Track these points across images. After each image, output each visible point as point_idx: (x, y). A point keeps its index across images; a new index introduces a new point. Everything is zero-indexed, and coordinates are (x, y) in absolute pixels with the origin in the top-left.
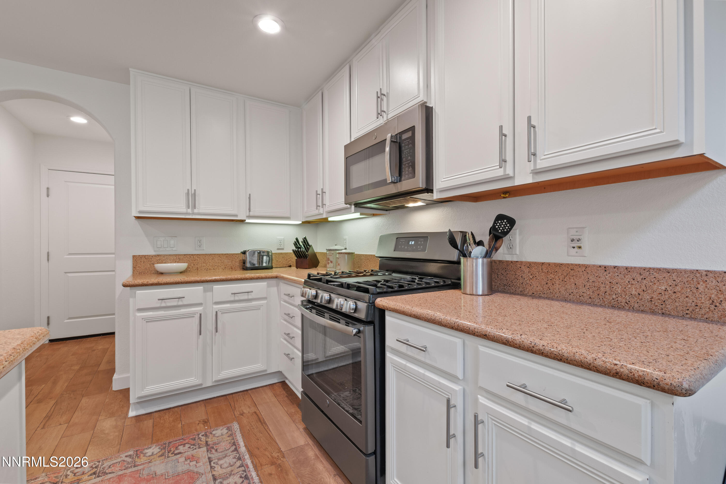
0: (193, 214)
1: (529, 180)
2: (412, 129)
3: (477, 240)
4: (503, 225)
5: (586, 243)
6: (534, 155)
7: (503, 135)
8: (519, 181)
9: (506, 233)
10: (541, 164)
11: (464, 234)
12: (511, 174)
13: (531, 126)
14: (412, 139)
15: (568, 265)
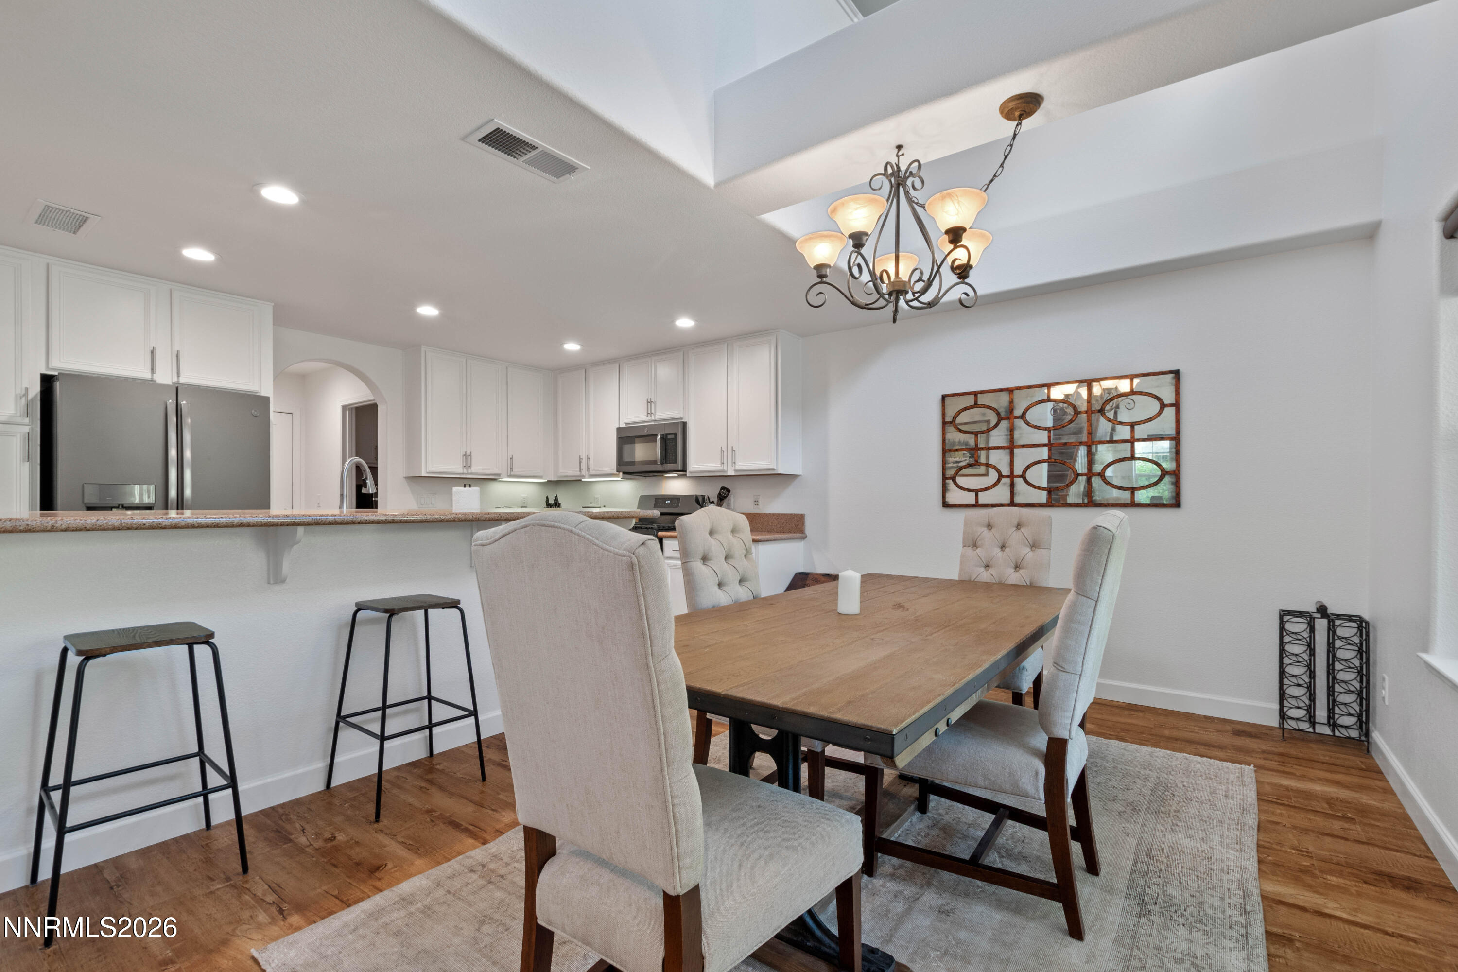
0: (468, 474)
1: (733, 474)
2: (675, 434)
3: (711, 500)
4: (724, 492)
5: (760, 503)
6: (735, 463)
7: (722, 451)
8: (729, 473)
9: (726, 497)
10: (738, 468)
11: (703, 497)
12: (726, 470)
13: (733, 450)
14: (675, 439)
15: (753, 514)
